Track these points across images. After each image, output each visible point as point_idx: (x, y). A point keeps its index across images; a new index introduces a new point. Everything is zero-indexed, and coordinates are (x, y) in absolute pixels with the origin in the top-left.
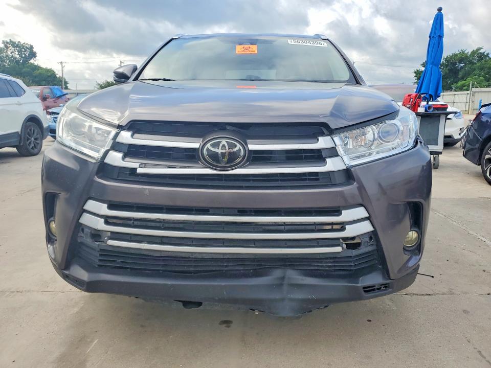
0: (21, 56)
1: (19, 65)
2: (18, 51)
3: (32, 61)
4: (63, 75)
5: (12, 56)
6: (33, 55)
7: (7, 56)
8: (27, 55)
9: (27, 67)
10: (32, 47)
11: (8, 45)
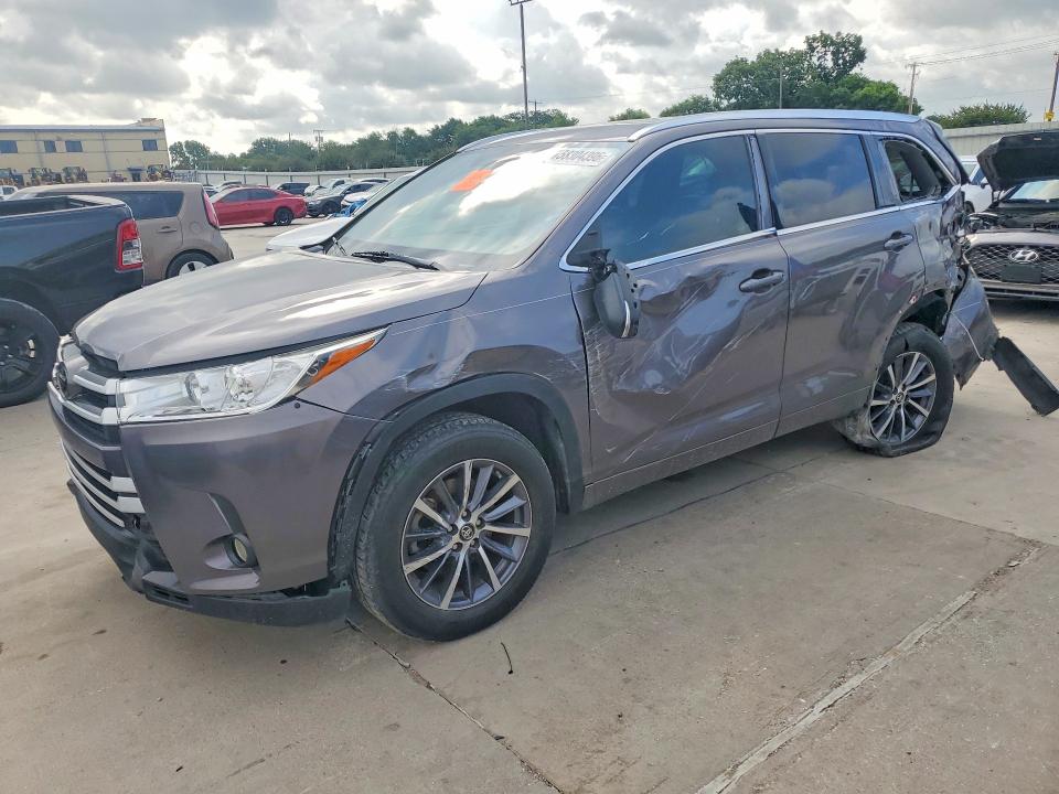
0: (836, 63)
1: (827, 81)
2: (833, 53)
3: (855, 70)
4: (911, 95)
5: (820, 65)
6: (860, 56)
7: (810, 66)
8: (848, 59)
9: (843, 86)
10: (859, 40)
11: (815, 45)
